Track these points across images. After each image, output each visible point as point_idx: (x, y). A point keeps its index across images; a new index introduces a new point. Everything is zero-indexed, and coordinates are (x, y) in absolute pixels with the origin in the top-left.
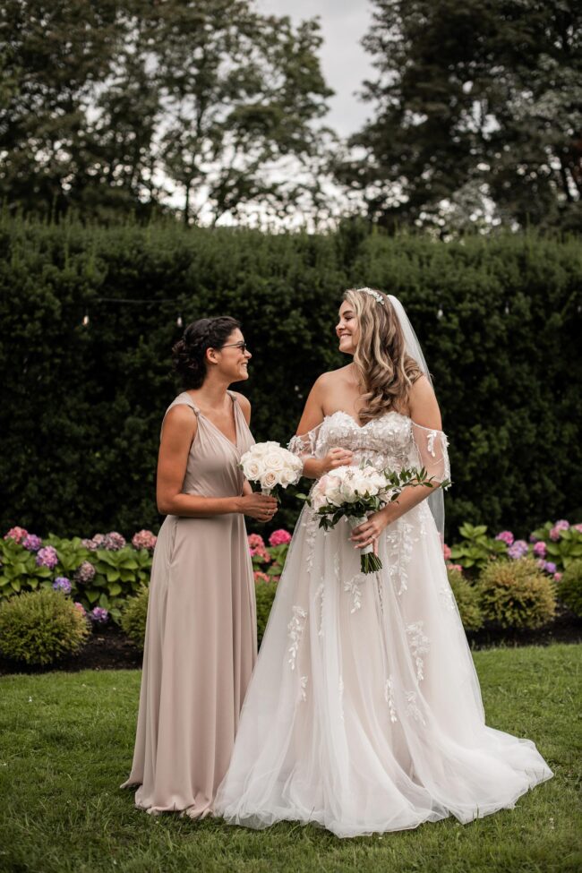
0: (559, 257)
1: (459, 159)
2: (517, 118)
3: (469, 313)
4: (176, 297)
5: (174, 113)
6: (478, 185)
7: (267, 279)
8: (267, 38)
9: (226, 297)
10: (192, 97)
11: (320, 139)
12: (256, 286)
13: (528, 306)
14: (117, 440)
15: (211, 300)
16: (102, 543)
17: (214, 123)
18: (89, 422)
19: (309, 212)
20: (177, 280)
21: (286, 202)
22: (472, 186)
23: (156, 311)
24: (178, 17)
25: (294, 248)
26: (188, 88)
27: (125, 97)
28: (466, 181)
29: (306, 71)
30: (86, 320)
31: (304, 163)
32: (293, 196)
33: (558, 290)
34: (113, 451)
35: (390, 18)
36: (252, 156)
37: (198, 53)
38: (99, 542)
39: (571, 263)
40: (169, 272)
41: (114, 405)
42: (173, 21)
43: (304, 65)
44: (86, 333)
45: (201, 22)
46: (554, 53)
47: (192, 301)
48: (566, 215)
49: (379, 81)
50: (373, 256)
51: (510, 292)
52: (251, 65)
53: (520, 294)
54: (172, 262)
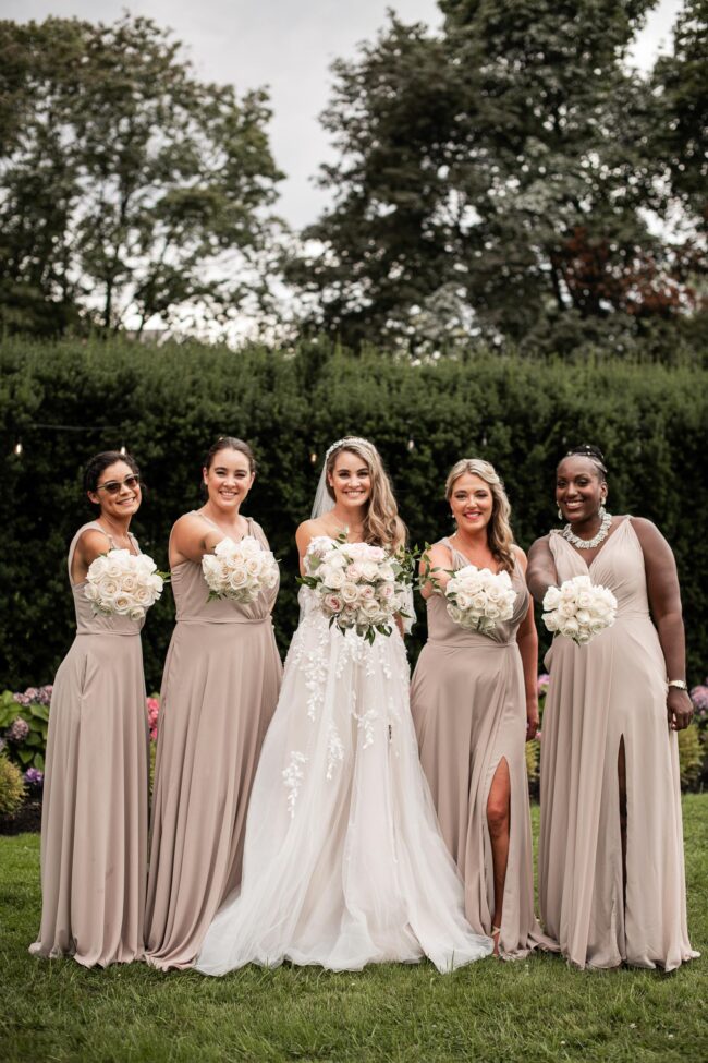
0: (543, 383)
1: (433, 257)
2: (500, 210)
3: (443, 444)
4: (119, 424)
5: (93, 195)
6: (454, 289)
7: (221, 405)
8: (206, 110)
9: (175, 424)
10: (116, 177)
11: (268, 230)
12: (209, 412)
13: (509, 436)
14: (51, 583)
15: (159, 428)
16: (36, 698)
17: (142, 209)
18: (19, 562)
19: (255, 316)
20: (120, 405)
21: (226, 305)
22: (448, 290)
23: (96, 439)
24: (101, 83)
25: (249, 371)
26: (111, 166)
27: (36, 177)
28: (441, 283)
29: (252, 149)
30: (19, 449)
31: (249, 260)
32: (236, 299)
33: (541, 420)
34: (47, 595)
35: (353, 91)
36: (188, 250)
37: (124, 125)
38: (32, 696)
39: (555, 390)
40: (111, 396)
41: (48, 544)
42: (95, 88)
43: (250, 143)
44: (19, 463)
45: (129, 89)
46: (544, 137)
47: (137, 429)
48: (556, 325)
49: (339, 165)
50: (337, 380)
51: (489, 421)
52: (186, 141)
53: (500, 424)
54: (115, 385)
